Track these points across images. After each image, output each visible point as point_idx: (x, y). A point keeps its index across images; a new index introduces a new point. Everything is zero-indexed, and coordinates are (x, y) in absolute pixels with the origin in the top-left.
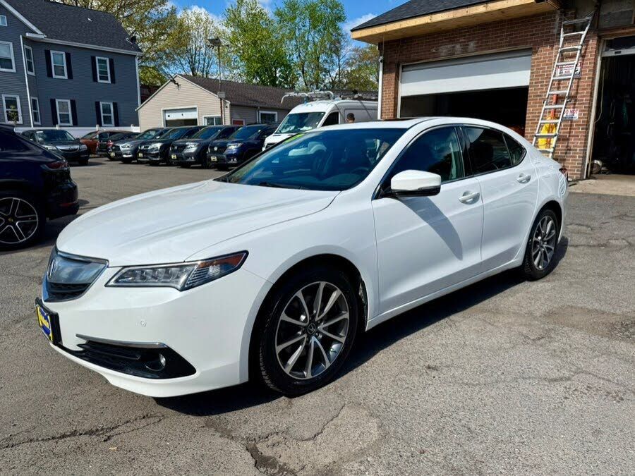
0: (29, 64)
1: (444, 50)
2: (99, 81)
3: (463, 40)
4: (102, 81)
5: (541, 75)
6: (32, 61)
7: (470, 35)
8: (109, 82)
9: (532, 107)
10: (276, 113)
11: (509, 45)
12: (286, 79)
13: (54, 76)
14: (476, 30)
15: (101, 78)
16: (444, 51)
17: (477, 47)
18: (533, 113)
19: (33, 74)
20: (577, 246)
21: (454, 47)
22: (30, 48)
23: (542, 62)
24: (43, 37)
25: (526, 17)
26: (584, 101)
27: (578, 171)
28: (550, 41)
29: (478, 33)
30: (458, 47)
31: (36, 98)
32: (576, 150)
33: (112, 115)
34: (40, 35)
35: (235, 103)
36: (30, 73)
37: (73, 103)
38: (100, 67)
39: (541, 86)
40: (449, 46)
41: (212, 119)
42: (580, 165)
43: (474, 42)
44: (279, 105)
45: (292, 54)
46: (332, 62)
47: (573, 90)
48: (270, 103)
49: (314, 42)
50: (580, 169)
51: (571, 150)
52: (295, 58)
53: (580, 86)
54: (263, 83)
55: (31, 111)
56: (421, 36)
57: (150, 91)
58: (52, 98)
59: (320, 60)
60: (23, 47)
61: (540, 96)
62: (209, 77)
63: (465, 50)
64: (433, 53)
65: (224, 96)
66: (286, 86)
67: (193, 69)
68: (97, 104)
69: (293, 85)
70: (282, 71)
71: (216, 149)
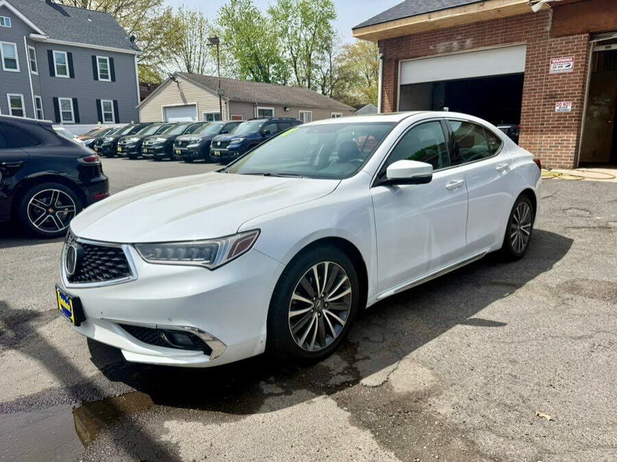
0: (33, 63)
1: (442, 46)
2: (100, 79)
3: (460, 38)
4: (102, 80)
5: (535, 70)
6: (36, 61)
7: (466, 33)
8: (110, 80)
9: (527, 100)
10: (273, 108)
11: (505, 42)
12: (279, 76)
13: (57, 75)
14: (472, 28)
15: (102, 77)
16: (442, 48)
17: (474, 44)
18: (527, 106)
19: (36, 73)
20: (579, 228)
21: (452, 44)
22: (33, 48)
23: (536, 57)
24: (45, 37)
25: (521, 15)
26: (577, 94)
27: (571, 160)
28: (544, 37)
29: (475, 31)
30: (455, 44)
31: (40, 97)
32: (570, 140)
33: (113, 112)
34: (42, 36)
35: (233, 100)
36: (33, 72)
37: (75, 101)
38: (101, 66)
39: (536, 80)
40: (447, 43)
41: (211, 114)
42: (573, 155)
43: (471, 39)
44: (275, 101)
45: (285, 51)
46: (323, 59)
47: (565, 84)
48: (267, 99)
49: (306, 40)
50: (573, 158)
51: (564, 140)
52: (288, 55)
53: (572, 80)
54: (257, 80)
55: (35, 110)
56: (419, 34)
57: (149, 88)
58: (55, 96)
59: (312, 57)
60: (27, 47)
61: (534, 89)
62: (204, 74)
63: (462, 47)
64: (431, 50)
65: (222, 93)
66: (279, 82)
67: (189, 67)
68: (98, 102)
69: (286, 81)
70: (275, 67)
71: (219, 144)
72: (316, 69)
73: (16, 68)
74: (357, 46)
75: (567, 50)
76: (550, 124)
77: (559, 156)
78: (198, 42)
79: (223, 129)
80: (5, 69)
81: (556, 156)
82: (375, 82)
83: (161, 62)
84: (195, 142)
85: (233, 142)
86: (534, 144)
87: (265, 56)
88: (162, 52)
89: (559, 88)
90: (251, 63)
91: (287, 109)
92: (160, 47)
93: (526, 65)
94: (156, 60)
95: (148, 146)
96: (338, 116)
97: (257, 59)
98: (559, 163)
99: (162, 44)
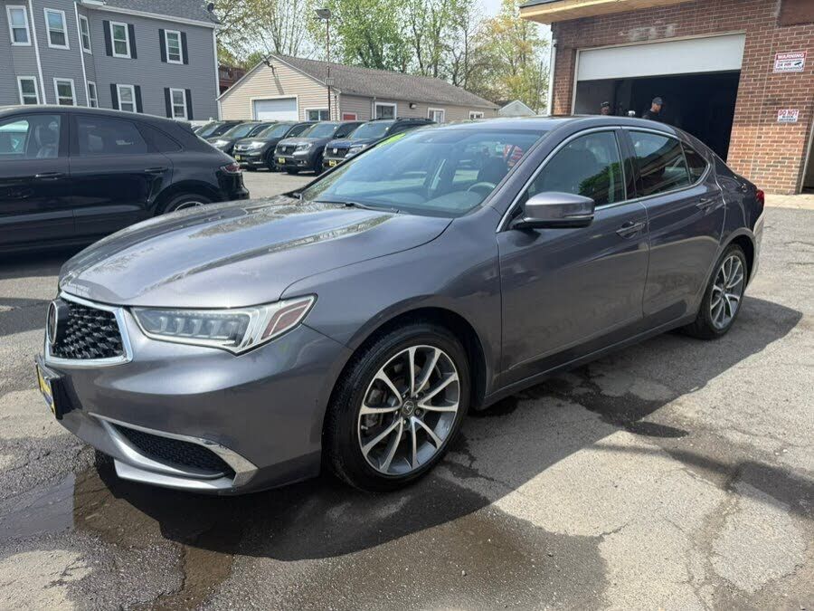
0: (85, 38)
1: (634, 34)
2: (169, 61)
3: (660, 22)
4: (172, 62)
5: (755, 68)
6: (88, 35)
7: (668, 16)
8: (181, 62)
9: (741, 105)
10: (395, 105)
11: (718, 30)
12: (395, 59)
13: (114, 54)
14: (677, 10)
15: (171, 58)
17: (678, 30)
18: (741, 113)
19: (89, 51)
21: (648, 30)
22: (85, 18)
23: (757, 51)
24: (101, 4)
26: (806, 101)
27: (793, 183)
28: (770, 25)
29: (680, 14)
30: (653, 30)
31: (94, 83)
32: (793, 159)
33: (185, 105)
34: (97, 2)
35: (345, 92)
36: (86, 50)
37: (137, 89)
38: (170, 43)
39: (755, 80)
40: (642, 29)
41: (316, 112)
42: (796, 177)
43: (675, 24)
44: (398, 95)
45: (406, 26)
46: (456, 38)
47: (793, 86)
48: (388, 92)
49: (433, 11)
50: (795, 181)
51: (786, 158)
52: (409, 32)
53: (802, 82)
54: (366, 64)
55: (88, 99)
56: (607, 16)
57: (231, 75)
58: (113, 82)
59: (441, 35)
60: (78, 17)
61: (752, 93)
62: (297, 56)
63: (661, 35)
64: (621, 37)
65: (332, 83)
66: (396, 68)
67: (278, 45)
68: (167, 91)
69: (405, 67)
70: (391, 48)
71: (335, 151)
72: (446, 52)
73: (64, 44)
74: (499, 20)
75: (798, 43)
76: (770, 137)
77: (778, 178)
78: (290, 12)
79: (338, 132)
80: (51, 45)
81: (774, 178)
82: (521, 70)
83: (243, 39)
84: (304, 147)
85: (353, 150)
86: (747, 161)
87: (379, 32)
88: (245, 26)
89: (785, 91)
90: (361, 41)
91: (414, 106)
92: (243, 18)
93: (744, 60)
94: (237, 36)
95: (241, 151)
96: (478, 117)
97: (367, 36)
98: (776, 186)
99: (246, 15)
